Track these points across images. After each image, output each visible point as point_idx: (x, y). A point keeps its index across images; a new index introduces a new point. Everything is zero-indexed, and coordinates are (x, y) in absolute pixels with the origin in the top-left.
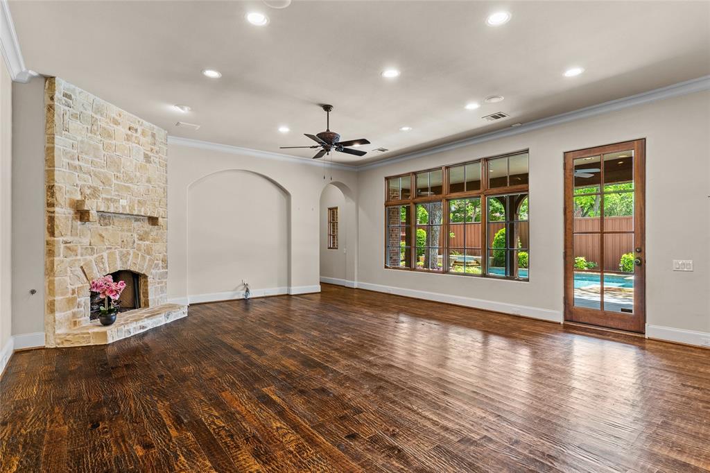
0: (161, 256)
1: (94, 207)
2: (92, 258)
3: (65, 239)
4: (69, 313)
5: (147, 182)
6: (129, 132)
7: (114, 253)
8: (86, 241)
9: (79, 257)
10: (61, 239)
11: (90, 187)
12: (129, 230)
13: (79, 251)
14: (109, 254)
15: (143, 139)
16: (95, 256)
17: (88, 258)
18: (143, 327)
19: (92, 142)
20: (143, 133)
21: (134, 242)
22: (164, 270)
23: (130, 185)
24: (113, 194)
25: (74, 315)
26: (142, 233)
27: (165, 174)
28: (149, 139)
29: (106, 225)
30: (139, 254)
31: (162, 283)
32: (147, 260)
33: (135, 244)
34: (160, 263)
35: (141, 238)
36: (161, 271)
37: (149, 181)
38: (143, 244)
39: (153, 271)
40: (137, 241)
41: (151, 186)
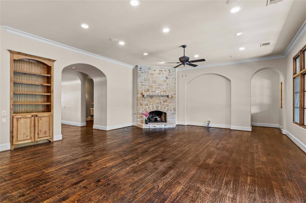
0: (173, 107)
1: (145, 94)
2: (147, 107)
3: (140, 102)
4: (141, 119)
5: (167, 85)
6: (160, 72)
7: (154, 106)
8: (146, 103)
9: (144, 106)
10: (139, 102)
11: (147, 89)
12: (159, 100)
13: (144, 105)
14: (152, 106)
15: (165, 73)
16: (148, 106)
17: (146, 107)
18: (155, 127)
19: (147, 78)
20: (165, 71)
21: (161, 103)
22: (174, 112)
23: (160, 87)
24: (154, 90)
25: (142, 120)
26: (164, 100)
27: (175, 81)
28: (168, 72)
29: (152, 98)
30: (163, 106)
31: (173, 116)
32: (166, 108)
33: (162, 104)
34: (173, 110)
35: (164, 102)
36: (173, 112)
37: (167, 84)
38: (165, 103)
39: (169, 112)
40: (162, 103)
41: (168, 86)
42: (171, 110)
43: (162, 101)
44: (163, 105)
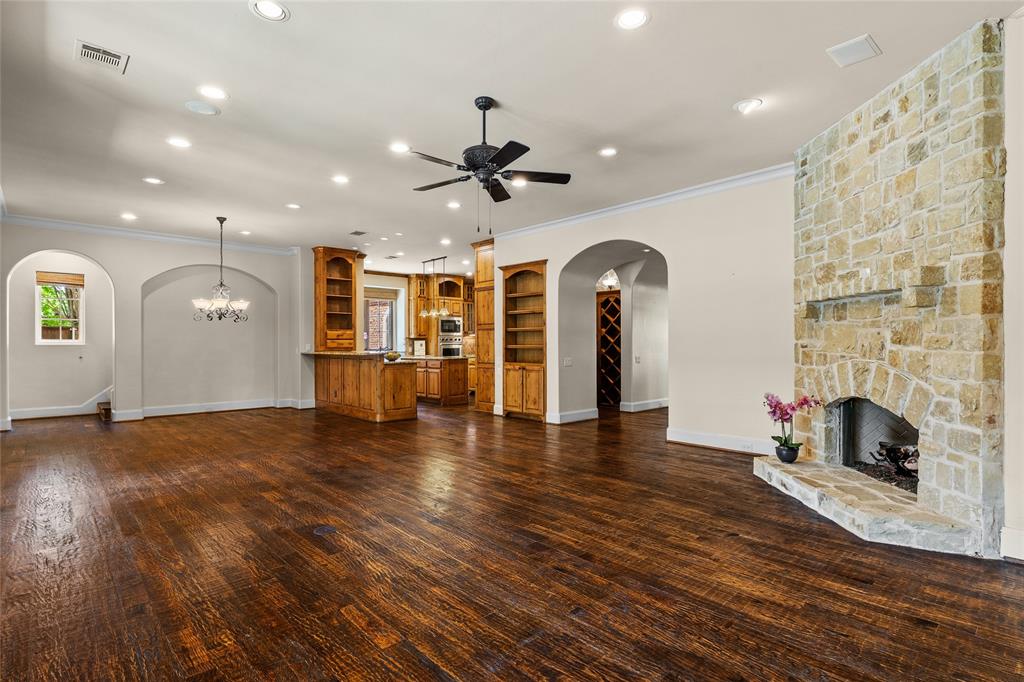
2: (822, 370)
5: (915, 207)
6: (875, 134)
8: (820, 344)
11: (823, 267)
12: (874, 324)
19: (826, 200)
21: (883, 346)
24: (851, 264)
26: (900, 328)
29: (840, 318)
30: (892, 372)
31: (957, 459)
32: (911, 389)
33: (886, 353)
34: (957, 408)
35: (899, 340)
36: (959, 426)
37: (919, 204)
38: (905, 351)
39: (933, 421)
40: (889, 346)
41: (924, 212)
42: (942, 410)
43: (888, 335)
44: (894, 363)
